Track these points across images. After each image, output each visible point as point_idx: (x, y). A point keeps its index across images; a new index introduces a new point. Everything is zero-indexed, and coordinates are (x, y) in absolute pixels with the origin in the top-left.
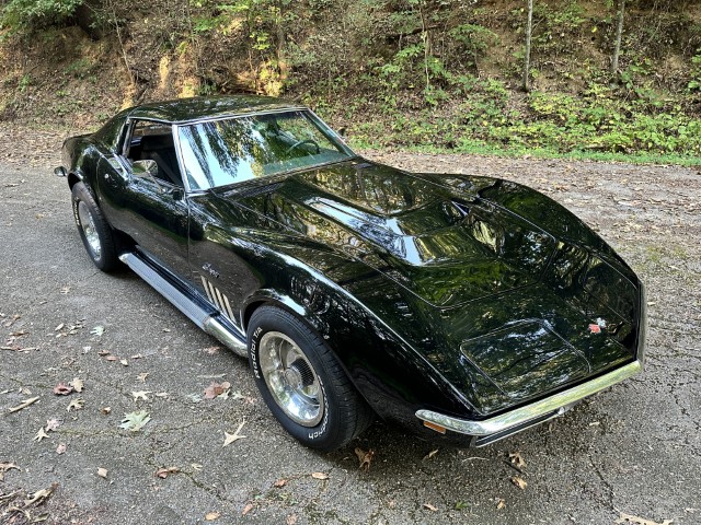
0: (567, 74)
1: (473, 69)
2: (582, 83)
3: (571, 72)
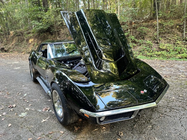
1: (143, 38)
2: (175, 41)
3: (171, 38)
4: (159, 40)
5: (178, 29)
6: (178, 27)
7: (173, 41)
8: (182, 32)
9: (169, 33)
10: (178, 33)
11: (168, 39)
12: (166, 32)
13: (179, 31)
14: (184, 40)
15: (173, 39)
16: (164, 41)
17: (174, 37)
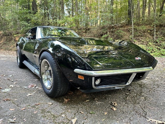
2: (147, 43)
3: (144, 40)
4: (134, 41)
5: (149, 33)
6: (149, 31)
7: (145, 43)
8: (153, 36)
9: (142, 36)
10: (149, 36)
11: (141, 41)
12: (139, 35)
13: (150, 35)
14: (154, 42)
15: (146, 41)
16: (138, 42)
17: (146, 40)
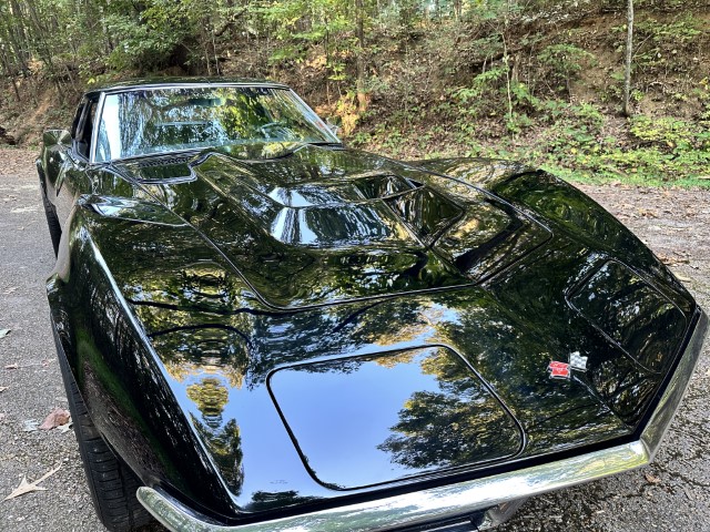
0: (678, 96)
1: (565, 94)
2: (699, 105)
3: (683, 93)
4: (633, 99)
7: (691, 105)
9: (674, 72)
11: (669, 96)
12: (662, 68)
15: (693, 96)
16: (652, 106)
17: (696, 91)
